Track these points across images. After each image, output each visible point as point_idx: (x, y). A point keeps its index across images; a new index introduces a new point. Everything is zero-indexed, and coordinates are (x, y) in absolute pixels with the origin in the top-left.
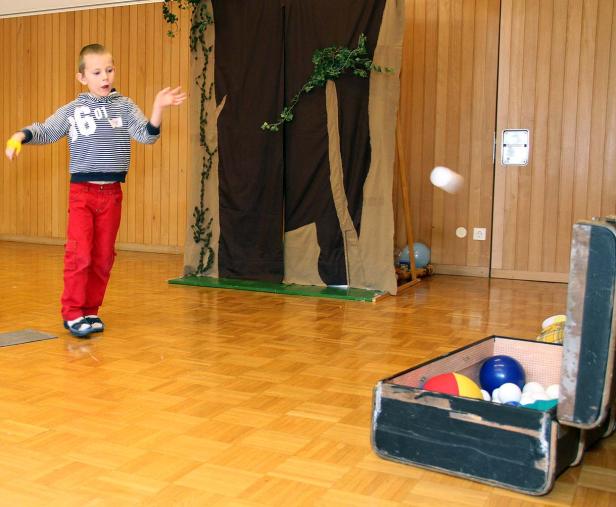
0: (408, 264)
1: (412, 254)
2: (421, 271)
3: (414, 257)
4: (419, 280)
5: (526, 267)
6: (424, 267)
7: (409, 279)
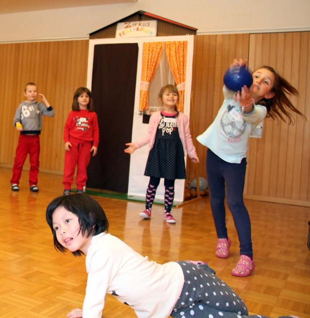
0: (196, 189)
1: (198, 183)
2: (203, 193)
3: (199, 185)
4: (201, 197)
5: (260, 194)
6: (204, 191)
7: (196, 197)
